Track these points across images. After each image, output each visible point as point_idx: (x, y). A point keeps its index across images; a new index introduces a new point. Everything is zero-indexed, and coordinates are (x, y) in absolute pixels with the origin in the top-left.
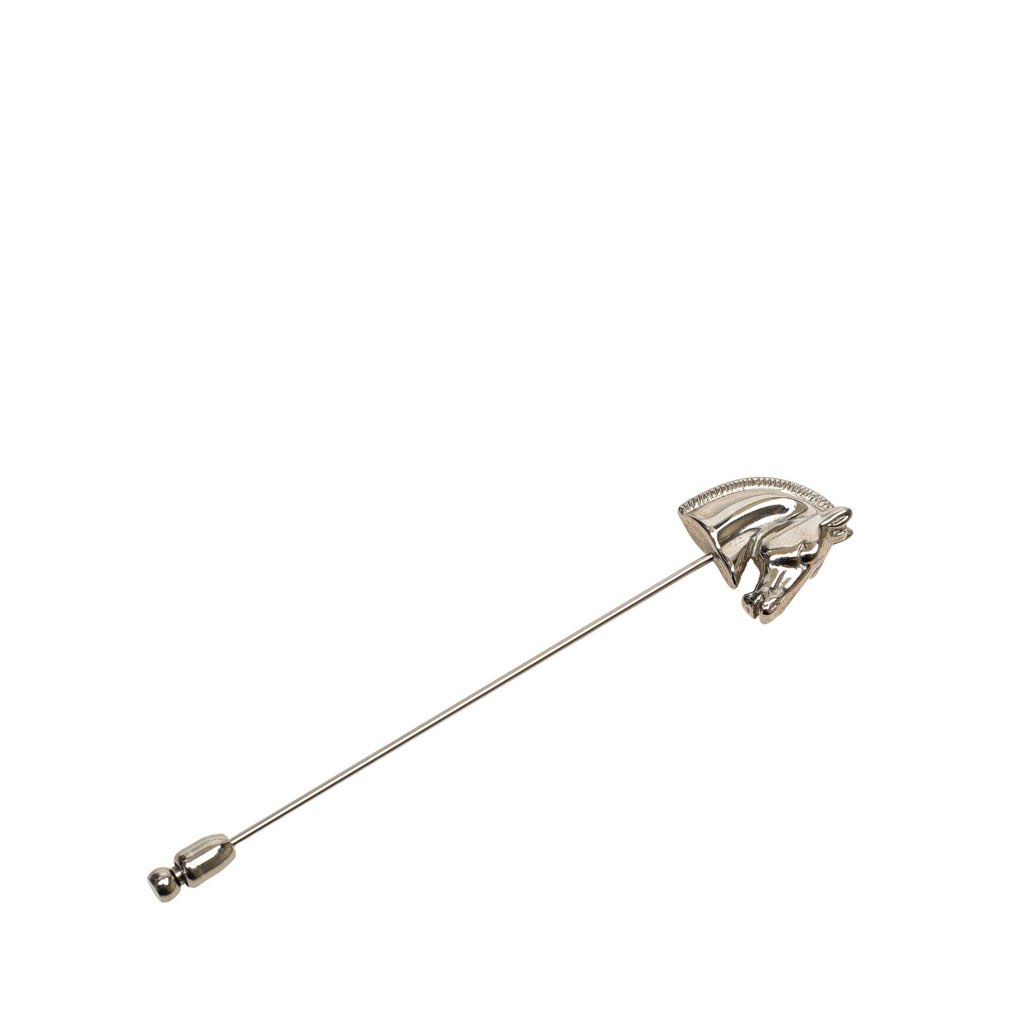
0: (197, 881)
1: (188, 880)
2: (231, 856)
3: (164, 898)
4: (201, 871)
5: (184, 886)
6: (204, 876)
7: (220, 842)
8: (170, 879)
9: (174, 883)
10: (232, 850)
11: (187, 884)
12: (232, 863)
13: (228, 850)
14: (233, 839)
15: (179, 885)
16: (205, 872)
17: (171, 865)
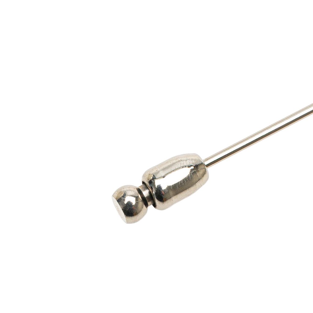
0: (166, 203)
1: (157, 201)
2: (205, 176)
3: (130, 219)
4: (171, 193)
5: (151, 207)
6: (174, 198)
7: (193, 163)
8: (137, 198)
9: (141, 203)
10: (205, 172)
11: (155, 205)
12: (204, 187)
13: (201, 172)
14: (207, 159)
15: (147, 205)
16: (176, 194)
17: (139, 184)
